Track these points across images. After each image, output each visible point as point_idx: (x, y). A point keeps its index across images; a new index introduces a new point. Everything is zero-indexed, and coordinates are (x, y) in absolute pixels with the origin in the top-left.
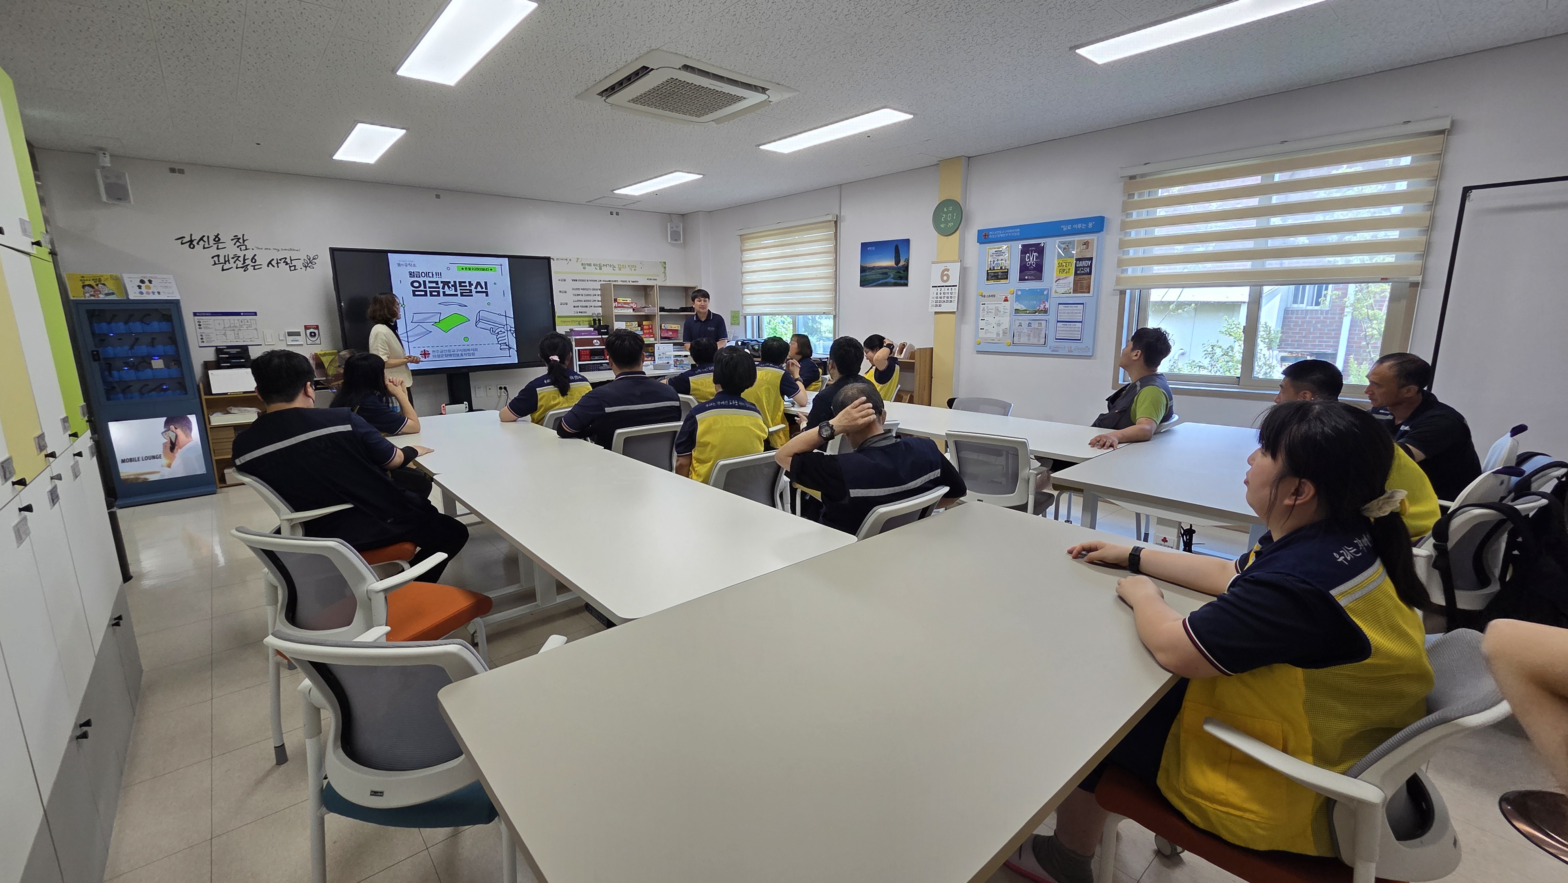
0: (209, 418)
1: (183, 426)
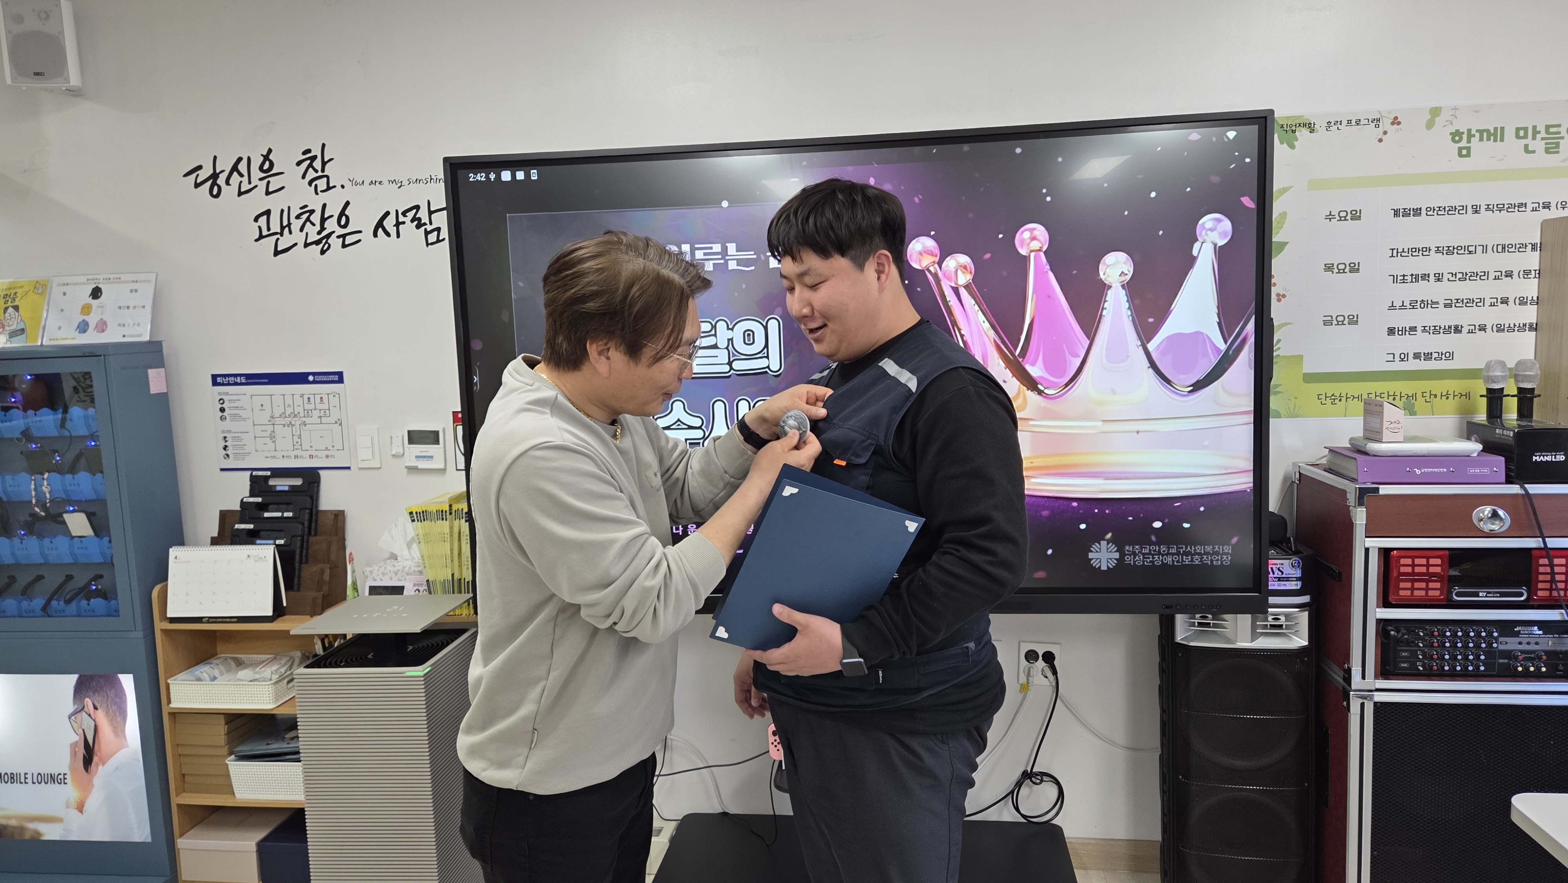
0: (168, 686)
1: (109, 703)
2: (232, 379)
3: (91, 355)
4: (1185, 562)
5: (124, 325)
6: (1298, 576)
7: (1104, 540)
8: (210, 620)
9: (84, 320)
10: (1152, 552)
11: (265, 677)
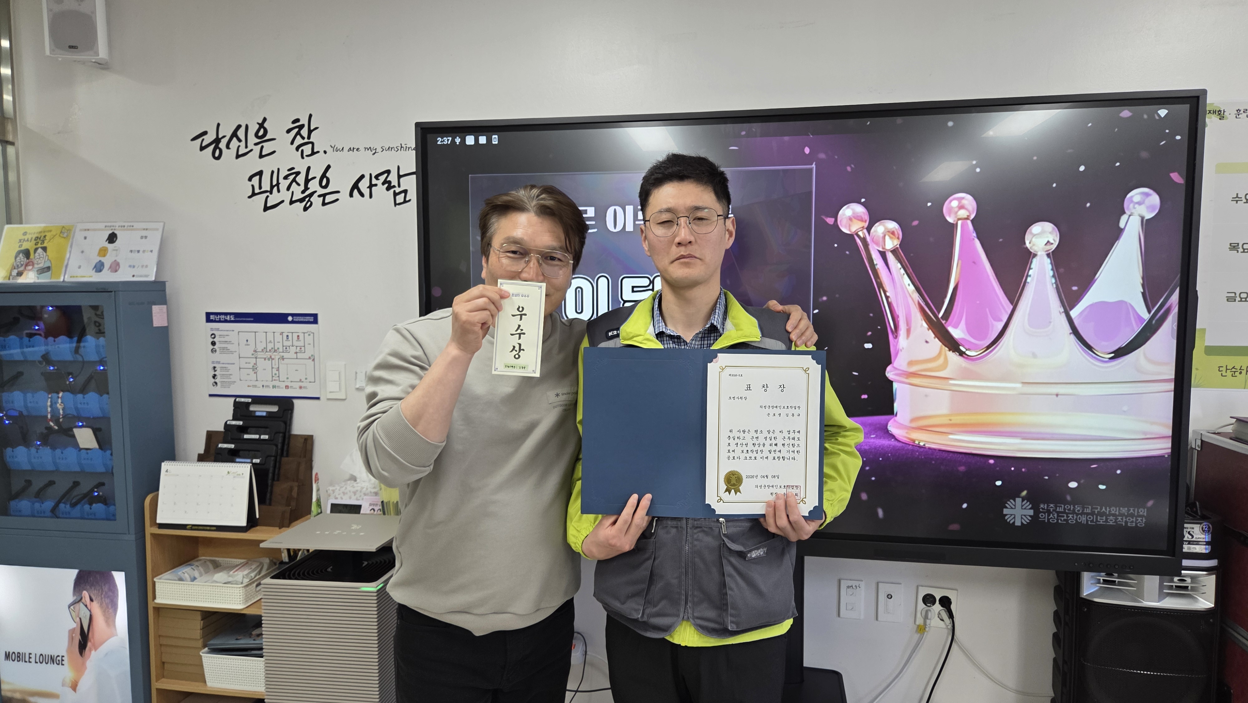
0: (154, 584)
1: (103, 596)
2: (223, 317)
3: (102, 291)
4: (1100, 522)
5: (134, 267)
6: (1207, 540)
7: (1019, 497)
8: (194, 527)
9: (100, 261)
10: (1067, 511)
11: (238, 580)
